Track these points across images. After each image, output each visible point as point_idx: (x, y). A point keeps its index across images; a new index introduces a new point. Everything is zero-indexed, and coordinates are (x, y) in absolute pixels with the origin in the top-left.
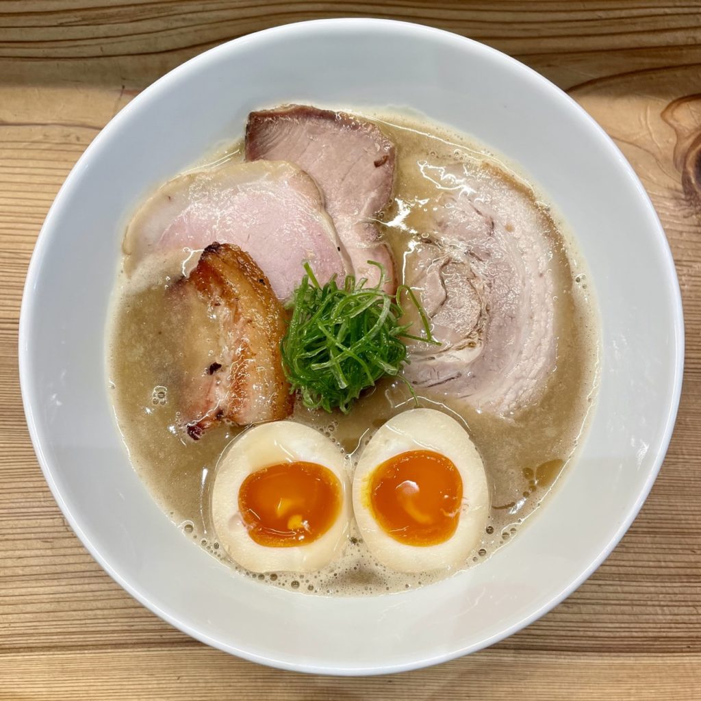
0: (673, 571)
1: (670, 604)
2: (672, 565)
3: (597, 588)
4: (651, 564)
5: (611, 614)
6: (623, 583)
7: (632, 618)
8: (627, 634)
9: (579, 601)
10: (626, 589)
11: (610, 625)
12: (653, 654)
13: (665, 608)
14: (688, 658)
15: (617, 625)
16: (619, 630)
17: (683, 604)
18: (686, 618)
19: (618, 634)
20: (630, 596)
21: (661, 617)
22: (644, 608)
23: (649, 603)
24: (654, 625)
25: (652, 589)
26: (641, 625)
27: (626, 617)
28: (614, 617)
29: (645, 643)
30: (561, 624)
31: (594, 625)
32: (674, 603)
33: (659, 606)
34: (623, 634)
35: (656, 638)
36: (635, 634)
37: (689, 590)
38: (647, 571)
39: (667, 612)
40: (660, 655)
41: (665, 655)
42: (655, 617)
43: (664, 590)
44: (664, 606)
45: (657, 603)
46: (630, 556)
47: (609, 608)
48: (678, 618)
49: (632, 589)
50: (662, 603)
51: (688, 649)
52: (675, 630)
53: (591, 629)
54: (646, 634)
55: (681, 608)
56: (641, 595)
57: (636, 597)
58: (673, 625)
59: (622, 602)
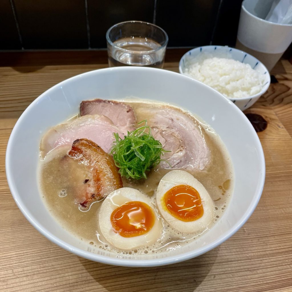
3: (261, 262)
4: (278, 248)
6: (270, 258)
7: (279, 272)
8: (280, 279)
9: (255, 268)
10: (272, 260)
11: (272, 277)
15: (275, 276)
16: (276, 278)
19: (276, 280)
23: (284, 264)
25: (282, 258)
26: (284, 274)
27: (277, 272)
28: (272, 273)
29: (289, 282)
30: (252, 280)
31: (265, 278)
33: (288, 265)
34: (278, 280)
36: (283, 279)
38: (277, 251)
43: (287, 258)
45: (286, 264)
46: (269, 246)
47: (269, 270)
49: (275, 260)
50: (289, 263)
54: (288, 278)
56: (279, 262)
57: (277, 262)
59: (273, 266)
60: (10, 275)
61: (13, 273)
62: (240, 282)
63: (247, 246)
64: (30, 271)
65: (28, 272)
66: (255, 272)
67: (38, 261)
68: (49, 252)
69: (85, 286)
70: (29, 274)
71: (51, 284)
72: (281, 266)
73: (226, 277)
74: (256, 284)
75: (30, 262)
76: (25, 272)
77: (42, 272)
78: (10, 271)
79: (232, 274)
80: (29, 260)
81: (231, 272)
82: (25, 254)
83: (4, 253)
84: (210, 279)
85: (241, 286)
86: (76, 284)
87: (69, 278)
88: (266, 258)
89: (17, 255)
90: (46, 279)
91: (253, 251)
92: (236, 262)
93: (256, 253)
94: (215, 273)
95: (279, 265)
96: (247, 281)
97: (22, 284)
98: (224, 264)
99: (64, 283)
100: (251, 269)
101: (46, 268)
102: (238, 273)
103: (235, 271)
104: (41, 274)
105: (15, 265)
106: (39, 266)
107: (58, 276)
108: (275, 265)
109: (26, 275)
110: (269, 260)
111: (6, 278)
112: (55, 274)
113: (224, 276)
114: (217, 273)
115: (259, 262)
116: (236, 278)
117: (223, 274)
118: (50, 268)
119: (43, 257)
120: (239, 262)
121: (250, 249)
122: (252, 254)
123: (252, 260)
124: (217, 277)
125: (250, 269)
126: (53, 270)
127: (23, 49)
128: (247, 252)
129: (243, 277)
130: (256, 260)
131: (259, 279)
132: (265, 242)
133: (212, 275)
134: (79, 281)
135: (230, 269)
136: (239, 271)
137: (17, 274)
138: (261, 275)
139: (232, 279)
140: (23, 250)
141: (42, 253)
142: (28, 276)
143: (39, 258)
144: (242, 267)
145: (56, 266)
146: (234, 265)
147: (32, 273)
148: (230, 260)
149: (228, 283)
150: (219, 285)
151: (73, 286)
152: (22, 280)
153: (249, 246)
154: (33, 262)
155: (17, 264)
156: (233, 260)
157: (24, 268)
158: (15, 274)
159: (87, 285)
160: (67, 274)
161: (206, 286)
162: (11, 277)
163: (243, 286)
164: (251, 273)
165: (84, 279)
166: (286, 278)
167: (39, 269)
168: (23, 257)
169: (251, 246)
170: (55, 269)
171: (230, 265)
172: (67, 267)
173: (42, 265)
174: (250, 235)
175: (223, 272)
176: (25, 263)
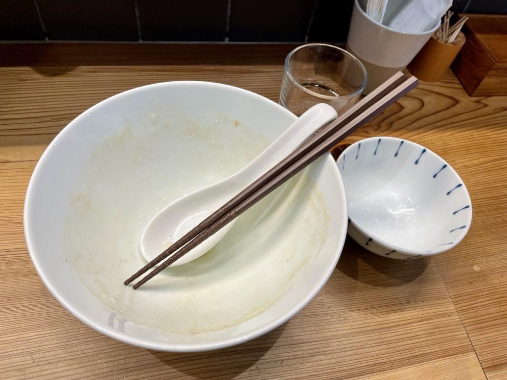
0: (373, 328)
1: (376, 345)
2: (371, 324)
3: (339, 343)
4: (361, 326)
5: (349, 356)
6: (351, 338)
7: (360, 356)
8: (360, 365)
9: (332, 352)
10: (353, 341)
11: (350, 362)
12: (376, 374)
13: (374, 348)
14: (393, 372)
15: (354, 361)
16: (355, 364)
17: (382, 344)
18: (385, 351)
19: (355, 366)
20: (356, 344)
21: (373, 353)
22: (364, 350)
23: (366, 346)
24: (371, 358)
25: (365, 339)
26: (365, 359)
27: (357, 356)
28: (351, 357)
29: (370, 368)
30: (326, 366)
31: (342, 363)
32: (378, 344)
33: (372, 347)
34: (358, 366)
35: (374, 365)
36: (364, 365)
37: (383, 336)
38: (360, 330)
39: (376, 349)
40: (379, 373)
41: (381, 373)
42: (371, 353)
43: (371, 338)
44: (373, 347)
45: (369, 346)
46: (350, 324)
47: (347, 353)
48: (382, 351)
49: (356, 340)
50: (372, 345)
51: (392, 368)
52: (382, 358)
53: (341, 366)
54: (369, 364)
55: (382, 346)
56: (361, 343)
57: (359, 344)
58: (380, 356)
59: (353, 348)
60: (29, 362)
61: (32, 359)
62: (311, 369)
63: (324, 324)
64: (53, 357)
65: (51, 358)
66: (331, 356)
67: (63, 344)
68: (78, 333)
69: (122, 376)
70: (52, 361)
71: (80, 373)
72: (363, 348)
73: (295, 363)
74: (331, 371)
75: (54, 346)
76: (48, 358)
77: (68, 358)
78: (28, 358)
79: (303, 359)
80: (52, 342)
81: (302, 356)
82: (48, 335)
83: (21, 333)
84: (275, 366)
85: (312, 374)
86: (110, 373)
87: (103, 366)
88: (346, 339)
89: (37, 337)
90: (74, 367)
91: (332, 330)
92: (310, 344)
93: (335, 332)
94: (282, 358)
95: (360, 347)
96: (320, 367)
97: (43, 373)
98: (295, 346)
99: (96, 372)
100: (327, 353)
101: (73, 354)
102: (310, 358)
103: (307, 355)
104: (68, 361)
105: (35, 349)
106: (64, 351)
107: (88, 364)
108: (355, 348)
109: (48, 362)
110: (349, 341)
111: (24, 367)
112: (85, 361)
113: (293, 362)
114: (285, 358)
115: (337, 343)
116: (307, 364)
117: (292, 359)
118: (78, 353)
119: (70, 340)
120: (314, 343)
121: (328, 327)
122: (330, 334)
123: (329, 341)
124: (285, 363)
125: (325, 353)
126: (82, 355)
127: (47, 39)
128: (323, 331)
129: (316, 363)
130: (334, 341)
131: (335, 365)
132: (348, 318)
133: (279, 361)
134: (115, 369)
135: (301, 353)
136: (312, 355)
137: (38, 360)
138: (337, 360)
139: (302, 365)
140: (44, 329)
141: (69, 334)
142: (51, 363)
143: (65, 340)
144: (316, 350)
145: (86, 351)
146: (306, 348)
147: (56, 360)
148: (302, 341)
149: (297, 371)
150: (285, 372)
151: (107, 376)
152: (43, 369)
153: (326, 324)
154: (57, 345)
155: (37, 348)
156: (306, 341)
157: (46, 353)
158: (36, 361)
159: (124, 375)
160: (100, 361)
161: (270, 375)
162: (30, 365)
163: (315, 373)
164: (326, 357)
165: (121, 367)
166: (367, 364)
167: (65, 355)
168: (44, 339)
169: (330, 323)
170: (85, 355)
171: (301, 348)
172: (101, 352)
173: (68, 350)
174: (330, 309)
175: (292, 357)
176: (48, 347)
